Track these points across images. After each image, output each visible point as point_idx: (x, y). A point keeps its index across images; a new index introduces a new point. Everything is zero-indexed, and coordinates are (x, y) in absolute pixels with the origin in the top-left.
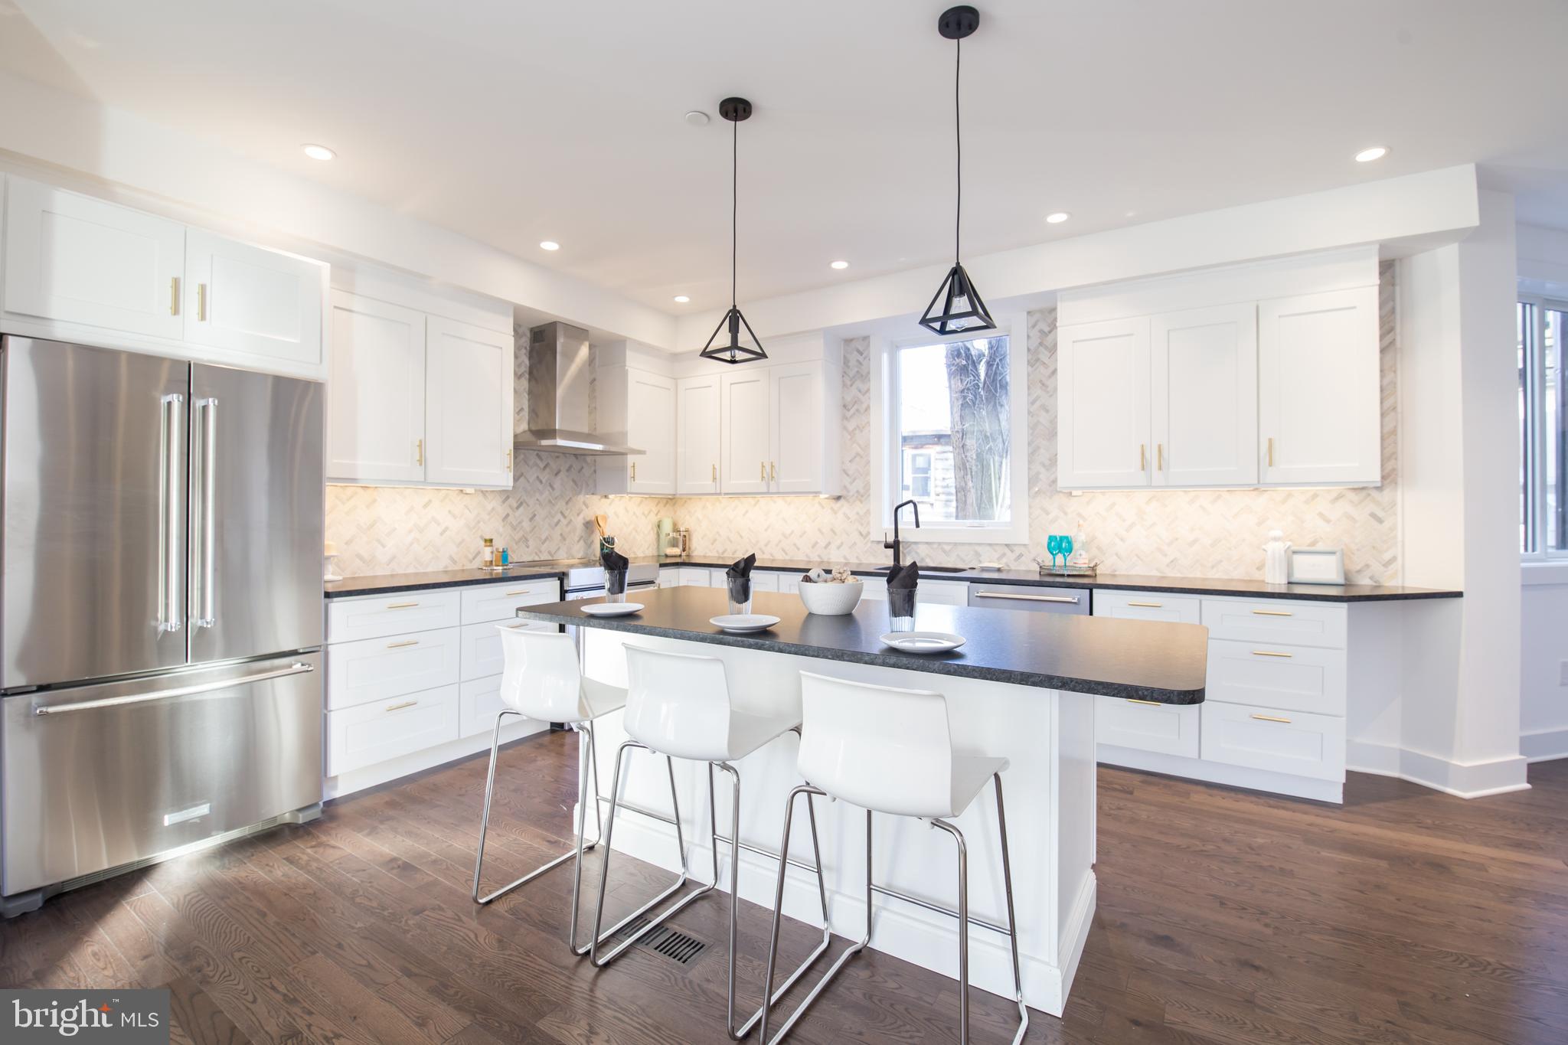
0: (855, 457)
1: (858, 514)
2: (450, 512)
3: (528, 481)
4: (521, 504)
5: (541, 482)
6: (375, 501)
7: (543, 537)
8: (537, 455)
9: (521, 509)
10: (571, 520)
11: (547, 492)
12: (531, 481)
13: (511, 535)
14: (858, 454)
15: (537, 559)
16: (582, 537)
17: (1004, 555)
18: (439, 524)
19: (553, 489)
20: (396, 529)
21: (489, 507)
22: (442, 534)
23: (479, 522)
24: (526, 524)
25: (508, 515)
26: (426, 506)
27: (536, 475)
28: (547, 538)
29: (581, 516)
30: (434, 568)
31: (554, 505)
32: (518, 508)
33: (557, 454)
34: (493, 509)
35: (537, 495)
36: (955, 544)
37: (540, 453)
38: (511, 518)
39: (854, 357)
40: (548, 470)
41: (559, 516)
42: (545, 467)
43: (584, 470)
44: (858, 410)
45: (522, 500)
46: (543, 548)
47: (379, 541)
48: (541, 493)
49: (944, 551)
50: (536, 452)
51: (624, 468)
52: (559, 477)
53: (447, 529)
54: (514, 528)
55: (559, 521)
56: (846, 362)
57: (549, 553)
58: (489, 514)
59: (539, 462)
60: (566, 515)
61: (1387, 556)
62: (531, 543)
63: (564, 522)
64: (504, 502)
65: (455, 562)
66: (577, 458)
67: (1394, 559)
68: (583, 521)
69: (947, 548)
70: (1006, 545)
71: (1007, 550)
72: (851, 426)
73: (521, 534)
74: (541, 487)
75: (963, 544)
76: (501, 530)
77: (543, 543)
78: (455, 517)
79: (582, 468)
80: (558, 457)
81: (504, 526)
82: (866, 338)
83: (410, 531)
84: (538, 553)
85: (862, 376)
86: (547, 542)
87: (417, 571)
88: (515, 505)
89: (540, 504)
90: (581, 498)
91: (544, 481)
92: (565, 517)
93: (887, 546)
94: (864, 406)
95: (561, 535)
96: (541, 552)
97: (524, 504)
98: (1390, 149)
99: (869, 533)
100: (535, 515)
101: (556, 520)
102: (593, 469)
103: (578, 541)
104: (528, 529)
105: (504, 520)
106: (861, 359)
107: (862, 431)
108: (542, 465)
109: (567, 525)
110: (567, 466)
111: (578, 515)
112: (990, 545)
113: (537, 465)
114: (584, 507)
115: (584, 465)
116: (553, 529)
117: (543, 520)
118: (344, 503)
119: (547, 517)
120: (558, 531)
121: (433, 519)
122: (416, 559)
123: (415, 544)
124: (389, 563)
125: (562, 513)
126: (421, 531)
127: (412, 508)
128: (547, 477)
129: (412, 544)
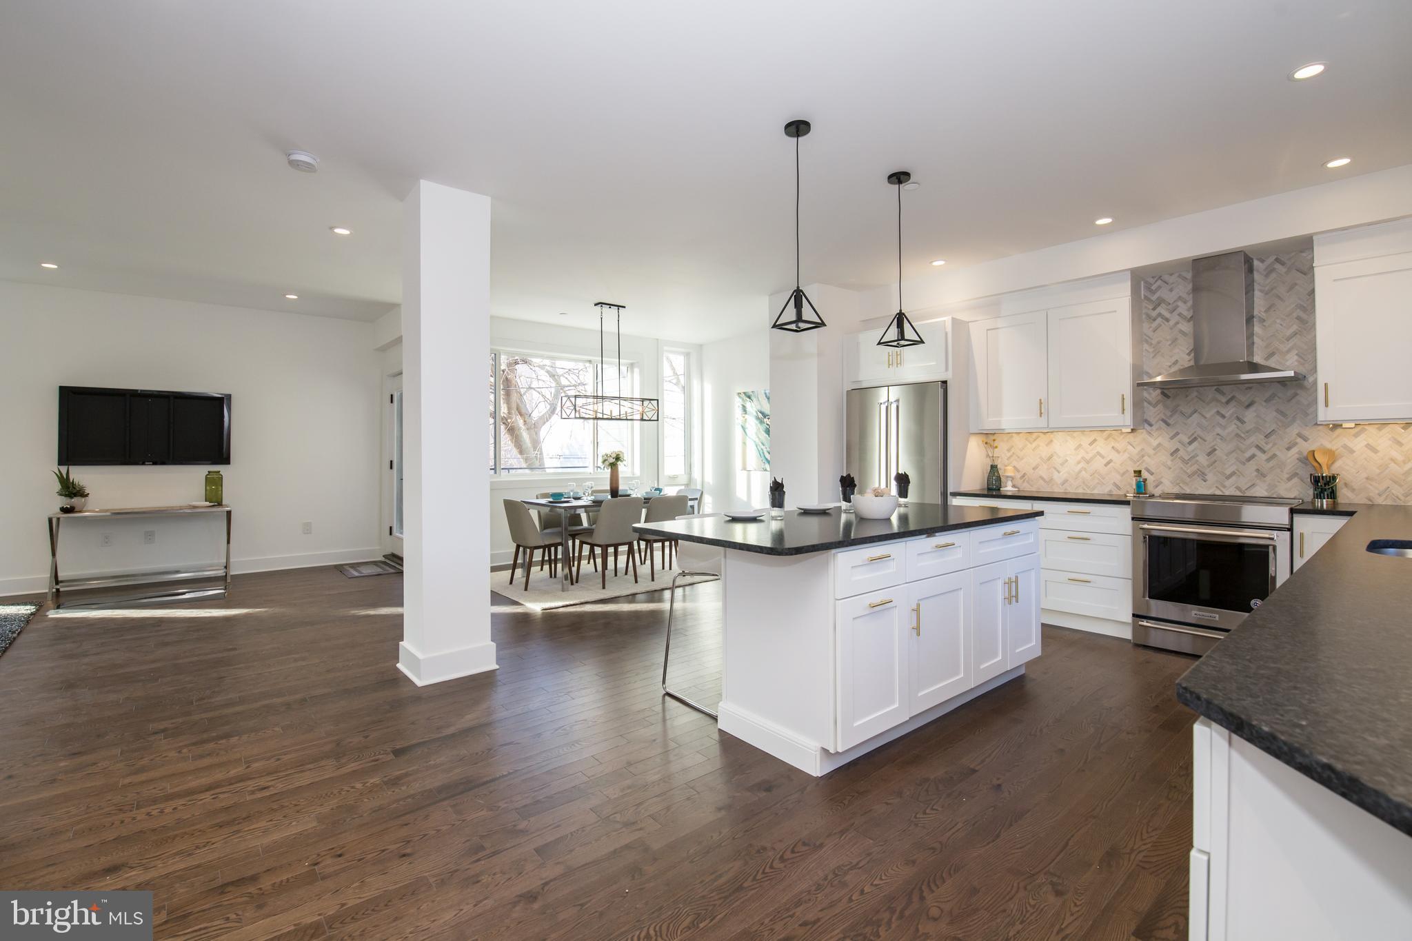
3: (1205, 418)
4: (1195, 439)
5: (1223, 417)
6: (1052, 441)
7: (1228, 472)
8: (1218, 390)
9: (1195, 444)
10: (1274, 456)
11: (1234, 426)
12: (1209, 416)
13: (1182, 468)
15: (1218, 493)
16: (1295, 475)
18: (1103, 457)
19: (1243, 422)
20: (1067, 460)
21: (1155, 443)
22: (1106, 465)
23: (1143, 456)
24: (1203, 459)
25: (1177, 450)
26: (1091, 444)
27: (1215, 411)
28: (1233, 474)
29: (1294, 450)
31: (1244, 438)
32: (1190, 443)
33: (1247, 385)
34: (1159, 445)
35: (1218, 430)
37: (1221, 388)
38: (1181, 453)
40: (1234, 403)
41: (1254, 450)
42: (1228, 402)
43: (1298, 397)
45: (1195, 435)
46: (1227, 483)
47: (1055, 468)
48: (1224, 428)
50: (1215, 387)
52: (1252, 409)
53: (1110, 461)
54: (1185, 462)
55: (1253, 456)
57: (1238, 488)
58: (1154, 449)
59: (1219, 396)
60: (1265, 449)
62: (1210, 477)
63: (1262, 457)
64: (1172, 438)
65: (1119, 488)
66: (1284, 385)
68: (1297, 456)
73: (1195, 467)
74: (1222, 421)
76: (1169, 463)
77: (1228, 477)
78: (1118, 452)
79: (1296, 394)
80: (1250, 388)
81: (1172, 461)
83: (1079, 463)
84: (1220, 487)
86: (1234, 478)
87: (1085, 492)
88: (1186, 440)
89: (1222, 439)
90: (1295, 429)
92: (1264, 452)
95: (1258, 470)
96: (1224, 487)
97: (1199, 440)
100: (1215, 450)
101: (1248, 454)
103: (1289, 479)
104: (1205, 463)
105: (1172, 454)
108: (1224, 400)
109: (1268, 460)
111: (1289, 449)
113: (1218, 401)
114: (1299, 440)
115: (1299, 392)
116: (1244, 464)
117: (1228, 454)
118: (1031, 443)
119: (1233, 451)
120: (1252, 466)
121: (1098, 453)
122: (1084, 483)
123: (1084, 472)
124: (1063, 484)
125: (1258, 447)
126: (1088, 462)
127: (1080, 446)
128: (1232, 411)
129: (1080, 472)
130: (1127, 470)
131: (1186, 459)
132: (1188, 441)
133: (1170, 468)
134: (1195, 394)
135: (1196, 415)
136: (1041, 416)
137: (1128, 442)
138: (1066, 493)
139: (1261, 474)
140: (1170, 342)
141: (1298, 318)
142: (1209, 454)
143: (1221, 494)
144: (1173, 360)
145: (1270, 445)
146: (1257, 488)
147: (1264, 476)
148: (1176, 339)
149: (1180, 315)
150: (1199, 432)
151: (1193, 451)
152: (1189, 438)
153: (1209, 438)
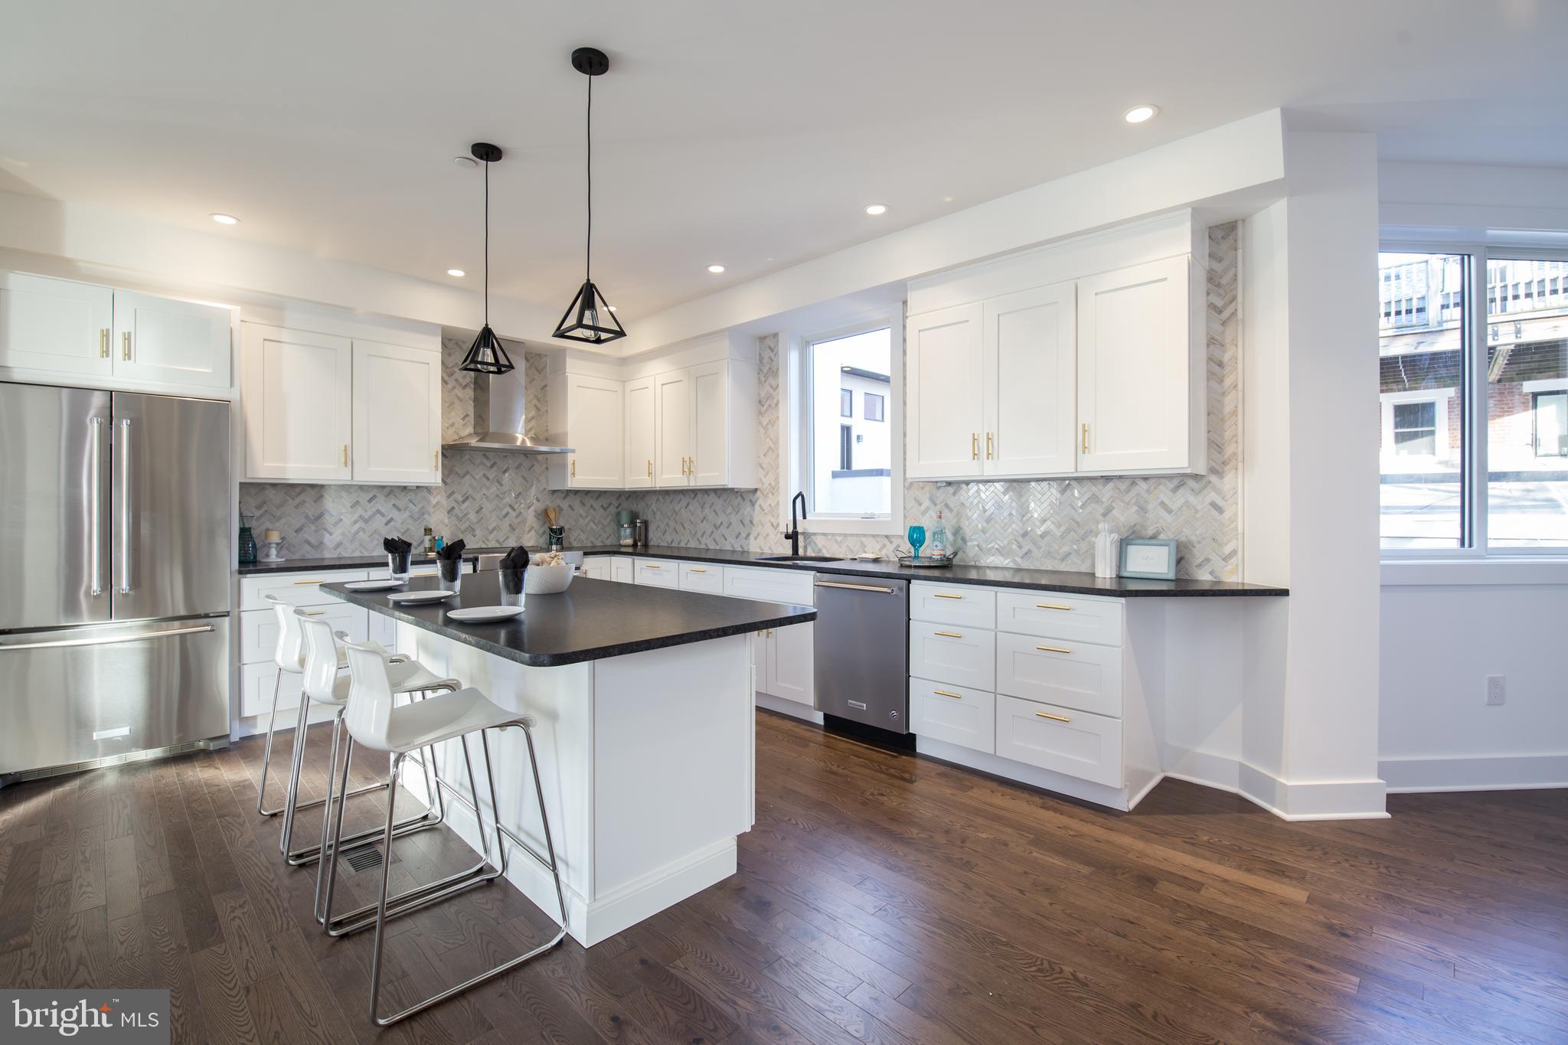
0: (768, 451)
1: (770, 505)
2: (394, 505)
3: (475, 479)
4: (467, 498)
5: (488, 479)
6: (322, 497)
7: (490, 528)
8: (484, 455)
9: (467, 504)
10: (521, 513)
11: (495, 488)
12: (477, 477)
13: (456, 525)
14: (770, 448)
15: (484, 546)
16: (533, 528)
17: (884, 546)
18: (383, 516)
19: (501, 485)
20: (342, 520)
21: (434, 501)
22: (386, 524)
23: (423, 514)
24: (472, 516)
25: (453, 508)
26: (370, 501)
27: (482, 473)
28: (494, 529)
29: (533, 509)
31: (501, 498)
32: (464, 502)
34: (438, 503)
35: (484, 491)
36: (846, 535)
37: (487, 454)
38: (456, 511)
39: (767, 354)
40: (495, 468)
41: (508, 509)
42: (491, 467)
43: (534, 467)
44: (770, 406)
45: (468, 494)
46: (491, 537)
47: (326, 530)
48: (488, 489)
49: (836, 541)
51: (564, 466)
52: (507, 474)
53: (391, 519)
54: (460, 519)
55: (507, 514)
56: (761, 359)
57: (497, 541)
58: (433, 507)
59: (485, 460)
60: (515, 508)
61: (1227, 550)
62: (478, 532)
63: (513, 514)
64: (449, 496)
66: (527, 457)
67: (1234, 553)
68: (534, 513)
69: (839, 539)
70: (886, 536)
71: (887, 542)
72: (765, 421)
73: (467, 524)
74: (487, 483)
75: (852, 535)
76: (446, 521)
77: (491, 532)
78: (399, 510)
79: (533, 465)
80: (506, 456)
81: (449, 518)
82: (776, 335)
83: (356, 522)
84: (486, 541)
85: (773, 372)
86: (495, 532)
88: (461, 499)
89: (487, 498)
90: (532, 492)
91: (491, 478)
92: (514, 510)
93: (787, 537)
94: (775, 401)
95: (510, 525)
96: (488, 540)
97: (470, 499)
98: (1158, 108)
99: (778, 525)
100: (482, 508)
101: (504, 512)
102: (545, 466)
103: (529, 531)
104: (475, 521)
106: (772, 355)
107: (773, 426)
108: (489, 464)
109: (517, 517)
110: (516, 464)
111: (529, 507)
112: (873, 536)
113: (484, 465)
114: (535, 501)
115: (535, 463)
116: (501, 520)
117: (491, 512)
118: (293, 499)
119: (494, 510)
120: (507, 521)
121: (378, 511)
122: (361, 545)
123: (361, 534)
125: (510, 506)
126: (366, 521)
127: (357, 502)
128: (494, 474)
129: (357, 533)
130: (408, 529)
131: (460, 516)
132: (462, 499)
133: (447, 526)
134: (468, 457)
135: (468, 477)
137: (409, 500)
138: (339, 558)
139: (512, 528)
140: (448, 404)
141: (535, 406)
142: (477, 512)
143: (485, 547)
144: (451, 422)
145: (518, 504)
146: (510, 540)
147: (514, 529)
148: (453, 403)
149: (456, 380)
150: (471, 492)
151: (466, 509)
152: (462, 497)
153: (478, 497)
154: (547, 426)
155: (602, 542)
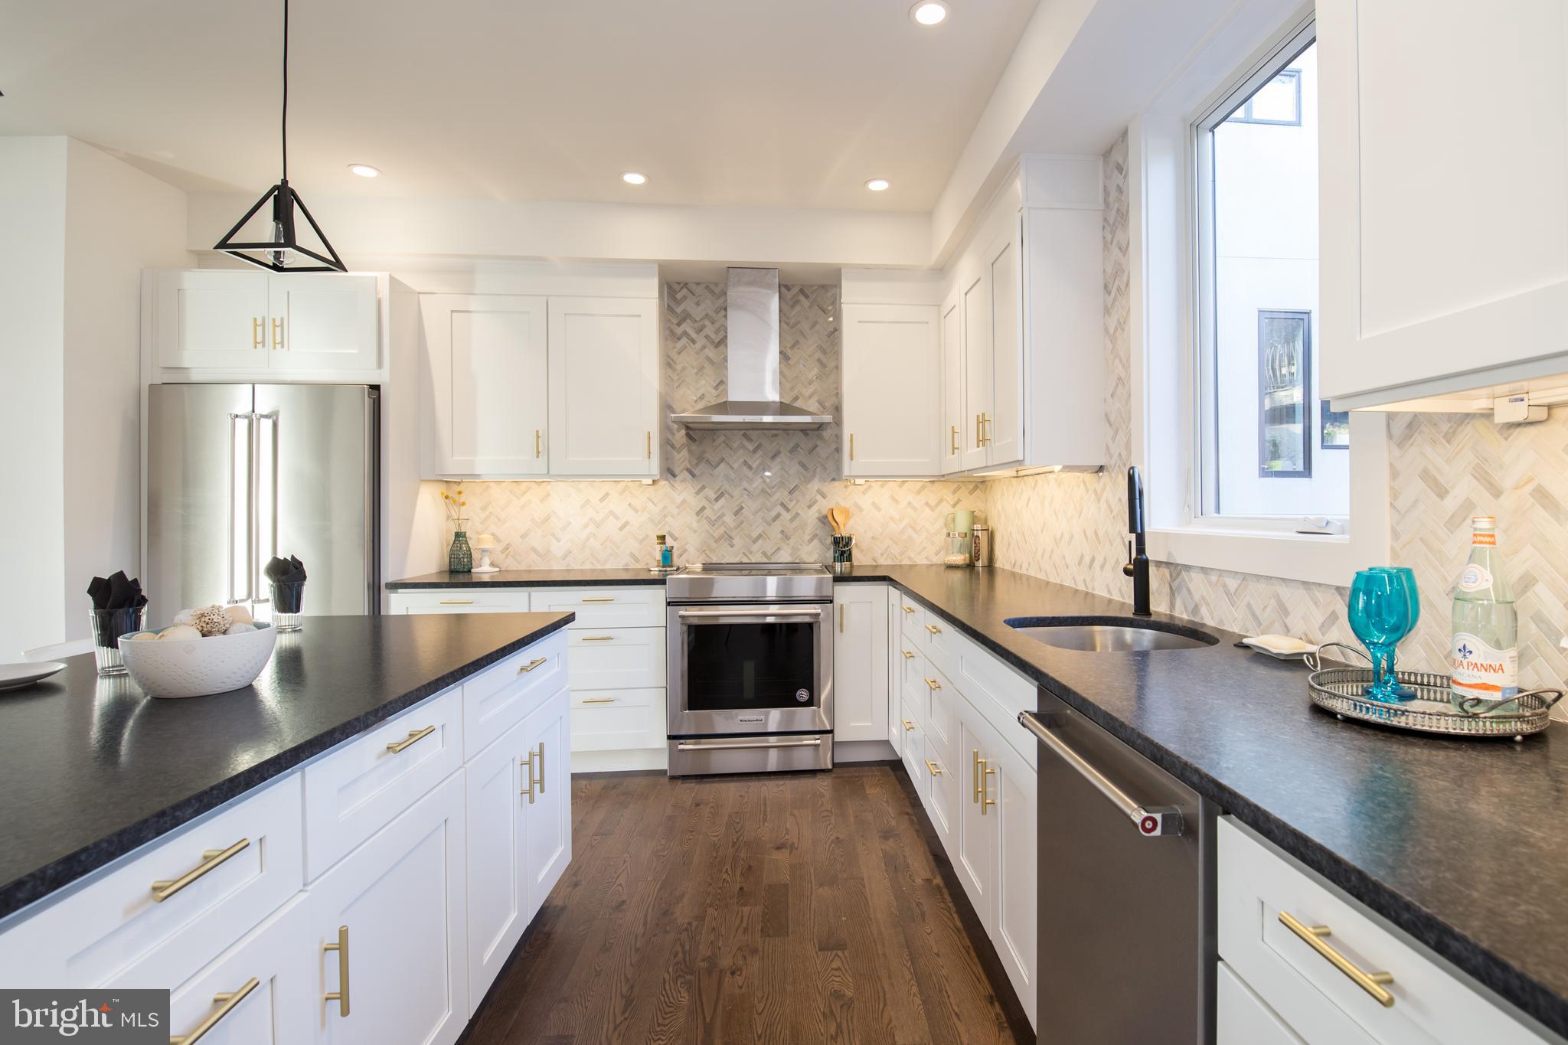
0: (1117, 386)
2: (630, 504)
3: (732, 468)
4: (722, 495)
5: (750, 468)
6: (548, 495)
7: (755, 535)
8: (744, 435)
9: (722, 501)
10: (797, 514)
12: (736, 466)
13: (707, 531)
15: (745, 560)
16: (816, 536)
18: (617, 518)
20: (570, 523)
21: (679, 499)
22: (621, 529)
23: (665, 516)
24: (729, 519)
25: (703, 508)
26: (602, 500)
27: (742, 460)
28: (760, 536)
29: (815, 508)
30: (613, 566)
31: (769, 495)
32: (717, 500)
33: (774, 432)
34: (684, 501)
35: (745, 484)
37: (747, 432)
38: (707, 512)
40: (760, 453)
41: (779, 509)
42: (755, 451)
43: (818, 449)
45: (722, 490)
46: (755, 548)
47: (553, 535)
48: (750, 481)
50: (743, 432)
52: (778, 460)
53: (626, 523)
54: (712, 523)
55: (778, 516)
57: (764, 554)
58: (678, 507)
60: (790, 507)
62: (737, 541)
63: (786, 516)
64: (698, 493)
65: (637, 560)
66: (806, 435)
68: (817, 515)
73: (722, 530)
74: (750, 474)
76: (695, 525)
77: (755, 541)
78: (636, 511)
79: (816, 446)
81: (698, 522)
83: (586, 526)
84: (747, 553)
86: (760, 541)
87: (594, 568)
89: (749, 494)
90: (815, 485)
91: (754, 466)
92: (788, 510)
95: (782, 532)
96: (751, 553)
97: (726, 495)
100: (742, 508)
101: (773, 514)
102: (834, 446)
103: (810, 541)
104: (732, 525)
105: (698, 514)
108: (751, 447)
109: (792, 520)
110: (792, 444)
111: (810, 507)
113: (743, 447)
114: (819, 497)
115: (819, 443)
116: (770, 525)
117: (755, 514)
118: (519, 499)
119: (760, 510)
120: (777, 527)
121: (611, 513)
122: (592, 554)
123: (592, 539)
124: (565, 557)
125: (783, 505)
126: (598, 526)
127: (588, 501)
128: (758, 462)
129: (588, 539)
130: (647, 536)
131: (713, 518)
132: (714, 496)
133: (696, 531)
134: (722, 438)
135: (722, 466)
136: (538, 457)
137: (648, 498)
138: (568, 571)
139: (785, 536)
140: (696, 371)
141: (819, 360)
142: (736, 513)
143: (748, 561)
144: (699, 394)
145: (794, 503)
146: (782, 552)
147: (787, 538)
148: (703, 367)
149: (707, 337)
150: (726, 486)
151: (720, 509)
152: (716, 493)
153: (736, 493)
154: (836, 388)
155: (926, 558)
